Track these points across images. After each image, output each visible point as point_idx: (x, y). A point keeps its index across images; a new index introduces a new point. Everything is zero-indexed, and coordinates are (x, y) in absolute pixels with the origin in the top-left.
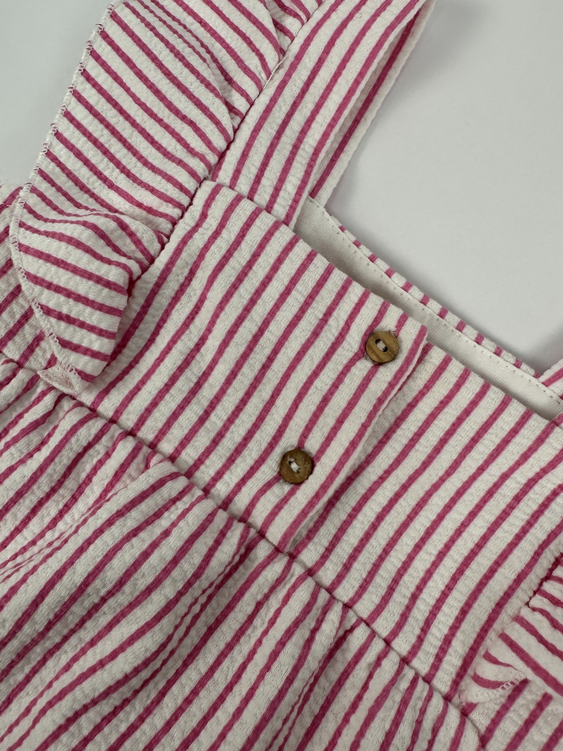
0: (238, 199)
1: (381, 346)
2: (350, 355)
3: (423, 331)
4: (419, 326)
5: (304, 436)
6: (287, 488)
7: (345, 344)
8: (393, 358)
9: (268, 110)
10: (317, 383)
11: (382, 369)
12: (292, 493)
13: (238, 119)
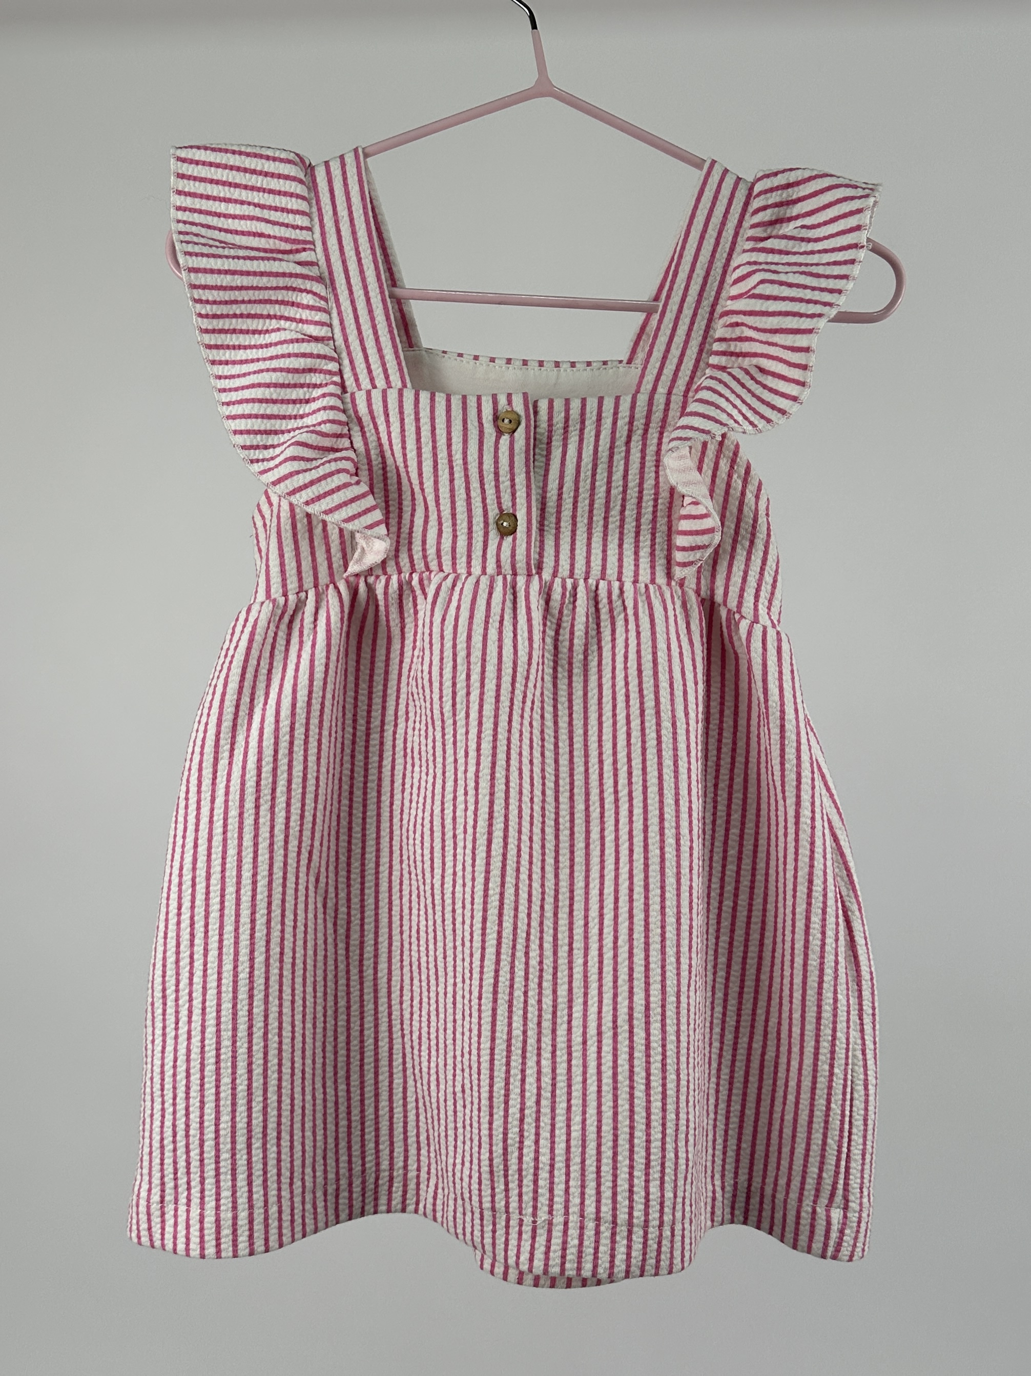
0: (369, 393)
1: (506, 421)
2: (494, 439)
3: (525, 395)
4: (521, 396)
5: (499, 504)
6: (510, 538)
7: (486, 435)
8: (519, 424)
9: (342, 322)
10: (485, 467)
11: (516, 434)
12: (514, 540)
13: (331, 342)
